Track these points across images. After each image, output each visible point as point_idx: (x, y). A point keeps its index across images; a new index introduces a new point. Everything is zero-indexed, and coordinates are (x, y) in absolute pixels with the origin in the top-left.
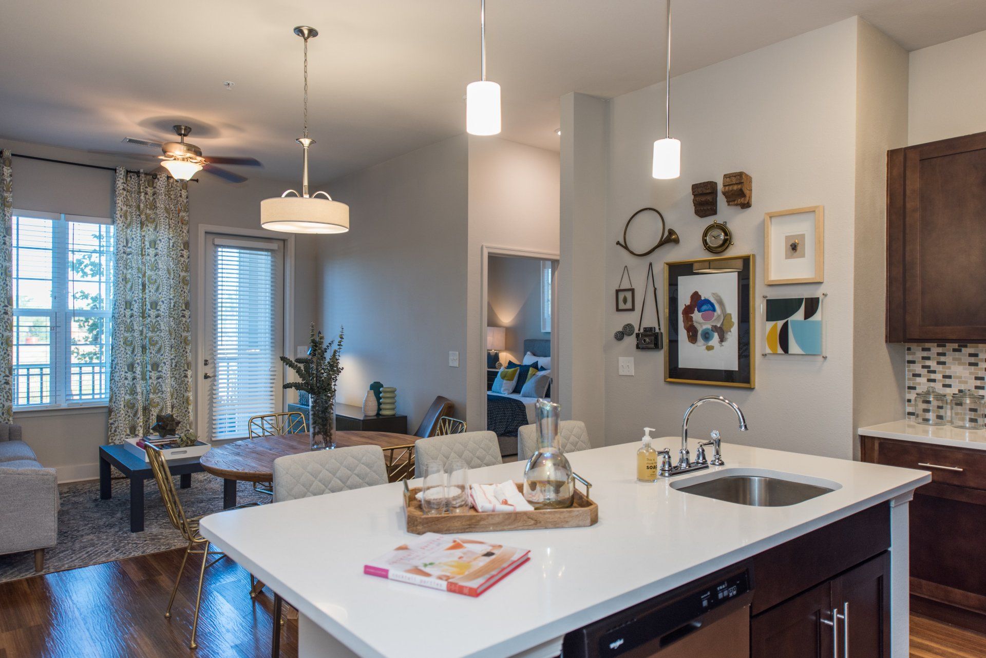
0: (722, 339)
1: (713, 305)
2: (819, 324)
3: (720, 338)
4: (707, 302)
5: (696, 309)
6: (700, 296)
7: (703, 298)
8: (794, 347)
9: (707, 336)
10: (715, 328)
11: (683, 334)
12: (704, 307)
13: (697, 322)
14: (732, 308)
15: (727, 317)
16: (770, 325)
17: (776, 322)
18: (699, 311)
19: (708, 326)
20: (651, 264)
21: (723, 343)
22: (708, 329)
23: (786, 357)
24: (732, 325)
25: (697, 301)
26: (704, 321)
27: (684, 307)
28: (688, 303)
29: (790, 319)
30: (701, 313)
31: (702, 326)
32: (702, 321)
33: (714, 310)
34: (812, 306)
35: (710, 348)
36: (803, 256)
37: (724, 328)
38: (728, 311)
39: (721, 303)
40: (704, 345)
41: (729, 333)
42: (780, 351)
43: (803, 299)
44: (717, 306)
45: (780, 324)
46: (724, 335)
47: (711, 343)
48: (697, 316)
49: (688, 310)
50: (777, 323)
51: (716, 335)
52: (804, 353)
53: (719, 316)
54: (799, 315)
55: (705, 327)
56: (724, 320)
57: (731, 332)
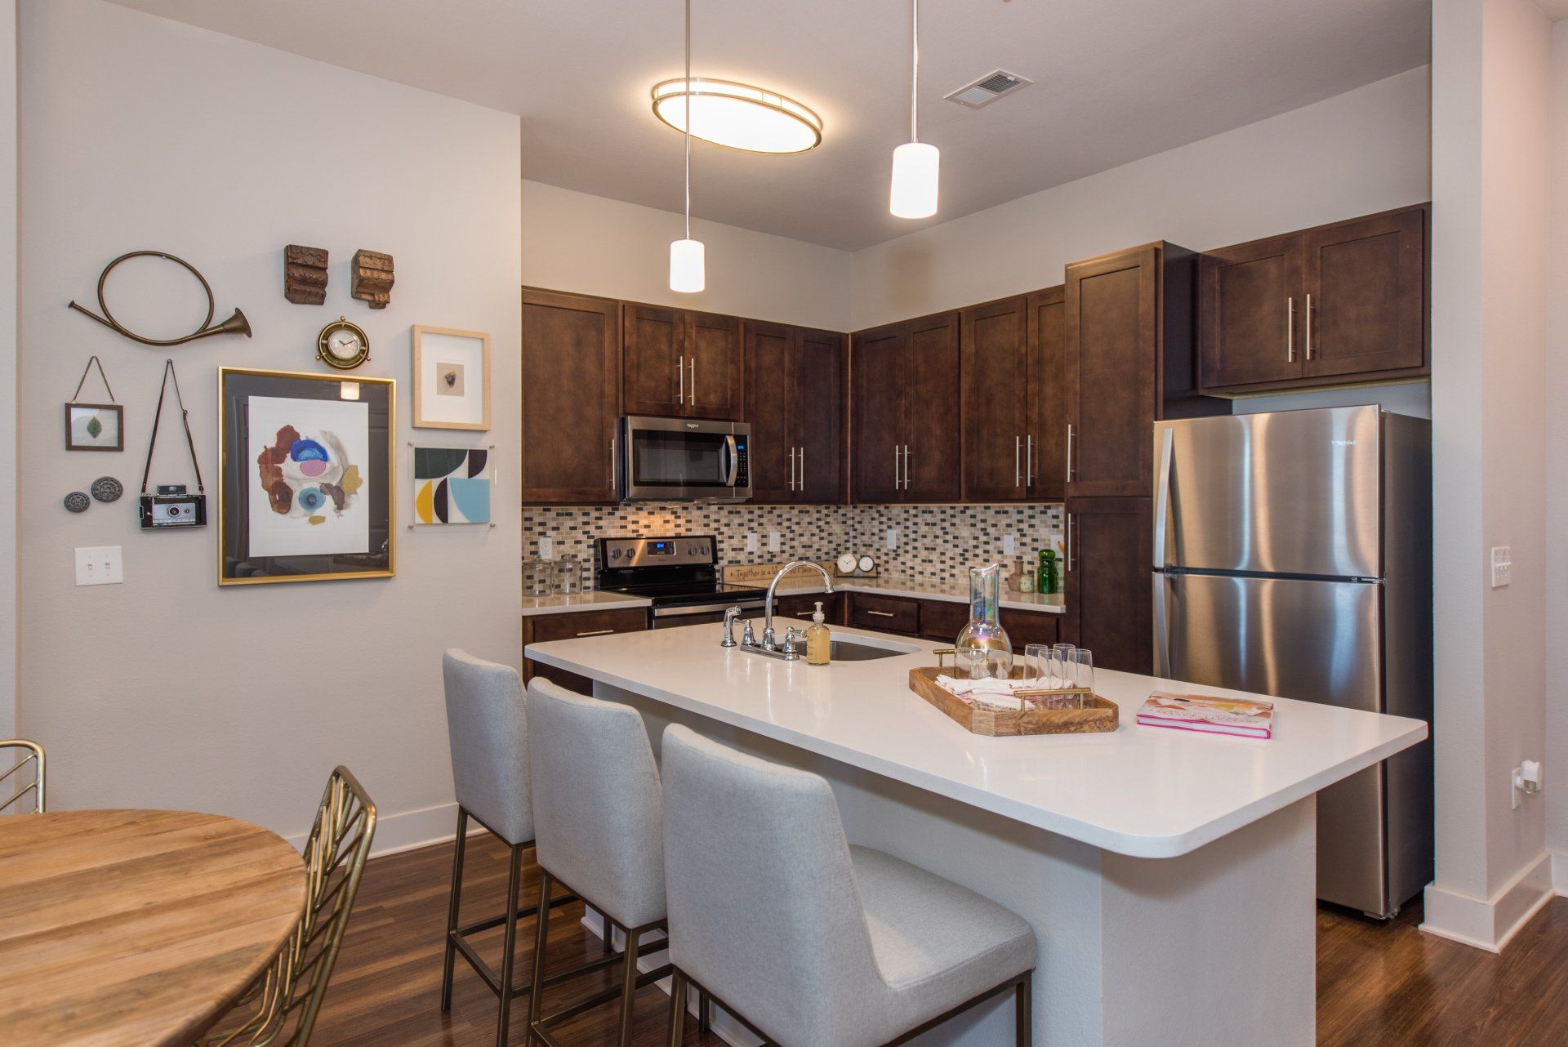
0: (340, 505)
1: (323, 452)
2: (486, 484)
3: (335, 504)
4: (311, 444)
5: (289, 455)
6: (298, 435)
7: (303, 438)
8: (455, 514)
9: (310, 501)
10: (327, 488)
11: (259, 497)
12: (306, 453)
13: (290, 478)
14: (359, 457)
15: (350, 471)
16: (421, 484)
17: (428, 481)
18: (295, 458)
19: (313, 484)
20: (170, 362)
21: (343, 512)
22: (314, 490)
23: (445, 527)
24: (360, 482)
25: (290, 443)
26: (306, 477)
27: (263, 450)
28: (272, 443)
29: (449, 477)
30: (299, 463)
31: (300, 485)
32: (301, 475)
33: (325, 458)
34: (478, 461)
35: (316, 521)
36: (461, 393)
37: (345, 488)
38: (352, 461)
39: (338, 448)
40: (305, 515)
41: (354, 496)
42: (436, 520)
43: (466, 450)
44: (331, 453)
45: (436, 483)
46: (343, 499)
47: (318, 512)
48: (290, 468)
49: (271, 458)
50: (431, 482)
51: (329, 501)
52: (468, 521)
53: (334, 469)
54: (462, 472)
55: (306, 486)
56: (343, 475)
57: (356, 493)
